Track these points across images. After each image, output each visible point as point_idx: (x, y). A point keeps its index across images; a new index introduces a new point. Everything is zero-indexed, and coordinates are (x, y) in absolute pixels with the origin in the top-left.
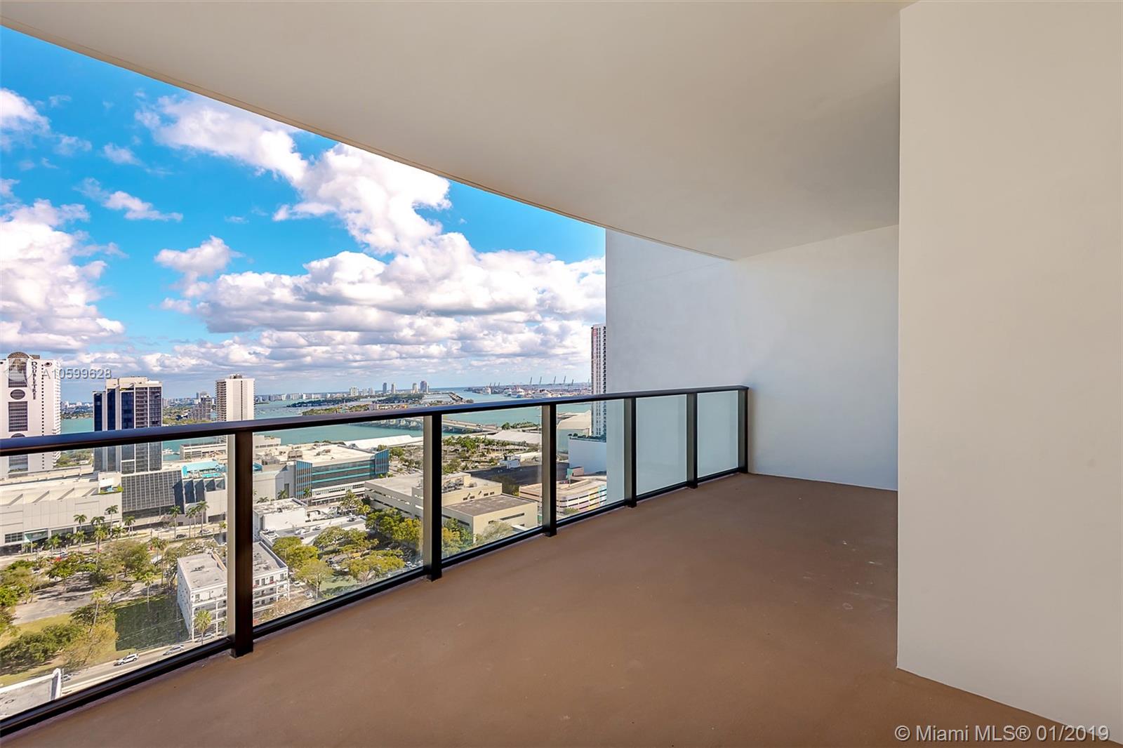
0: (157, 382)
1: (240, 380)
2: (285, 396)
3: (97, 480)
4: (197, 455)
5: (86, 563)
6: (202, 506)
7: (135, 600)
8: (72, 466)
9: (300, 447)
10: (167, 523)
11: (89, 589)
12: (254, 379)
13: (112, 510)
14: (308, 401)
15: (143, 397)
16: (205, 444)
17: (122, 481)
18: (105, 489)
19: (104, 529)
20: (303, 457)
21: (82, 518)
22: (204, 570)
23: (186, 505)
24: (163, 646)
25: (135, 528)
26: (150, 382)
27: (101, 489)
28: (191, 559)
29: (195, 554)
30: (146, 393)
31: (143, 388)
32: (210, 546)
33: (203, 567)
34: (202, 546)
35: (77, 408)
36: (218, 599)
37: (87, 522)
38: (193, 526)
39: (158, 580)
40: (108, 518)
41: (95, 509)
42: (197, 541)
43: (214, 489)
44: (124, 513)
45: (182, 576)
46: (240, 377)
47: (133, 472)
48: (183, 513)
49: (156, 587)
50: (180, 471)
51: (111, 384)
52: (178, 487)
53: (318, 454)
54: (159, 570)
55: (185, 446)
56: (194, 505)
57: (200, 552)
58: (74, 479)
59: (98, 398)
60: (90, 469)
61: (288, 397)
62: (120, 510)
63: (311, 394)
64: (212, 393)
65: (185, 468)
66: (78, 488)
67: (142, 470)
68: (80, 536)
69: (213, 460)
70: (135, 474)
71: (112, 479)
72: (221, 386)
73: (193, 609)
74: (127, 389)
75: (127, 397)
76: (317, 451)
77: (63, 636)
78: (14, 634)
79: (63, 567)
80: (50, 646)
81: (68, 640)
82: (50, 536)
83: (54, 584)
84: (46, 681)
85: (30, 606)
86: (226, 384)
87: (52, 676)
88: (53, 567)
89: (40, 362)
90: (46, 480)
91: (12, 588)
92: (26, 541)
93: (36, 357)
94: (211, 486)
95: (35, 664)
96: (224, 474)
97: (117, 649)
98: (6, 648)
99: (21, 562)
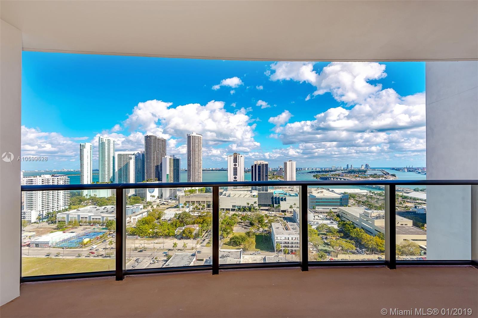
0: (267, 162)
1: (291, 162)
2: (307, 168)
3: (252, 192)
5: (249, 218)
6: (279, 206)
7: (261, 233)
9: (312, 189)
10: (270, 210)
11: (249, 226)
12: (296, 162)
13: (255, 203)
14: (315, 171)
15: (263, 167)
17: (258, 194)
18: (254, 196)
19: (253, 208)
20: (313, 193)
21: (248, 204)
22: (279, 229)
23: (275, 205)
24: (268, 251)
25: (261, 210)
26: (266, 162)
27: (253, 195)
28: (276, 224)
29: (277, 222)
31: (263, 164)
32: (281, 221)
33: (279, 228)
34: (279, 220)
35: (249, 170)
36: (283, 241)
37: (249, 205)
38: (276, 213)
39: (266, 229)
40: (254, 205)
41: (251, 202)
42: (277, 218)
43: (283, 201)
44: (258, 204)
45: (272, 229)
46: (291, 161)
47: (260, 191)
48: (274, 207)
49: (266, 231)
50: (273, 193)
51: (255, 163)
52: (272, 198)
53: (318, 193)
54: (267, 225)
56: (277, 205)
57: (278, 222)
58: (247, 191)
59: (252, 167)
60: (251, 189)
61: (308, 169)
62: (257, 203)
63: (316, 168)
64: (282, 166)
66: (248, 194)
67: (263, 191)
68: (248, 209)
69: (283, 190)
70: (261, 192)
71: (255, 193)
73: (276, 242)
74: (259, 164)
75: (259, 167)
76: (318, 191)
77: (243, 239)
78: (233, 235)
79: (244, 218)
80: (240, 241)
81: (244, 241)
82: (241, 208)
83: (242, 222)
84: (239, 251)
85: (237, 228)
86: (287, 163)
87: (240, 250)
88: (242, 217)
89: (240, 156)
90: (241, 191)
91: (233, 221)
92: (236, 208)
93: (239, 154)
94: (282, 200)
95: (237, 245)
96: (286, 196)
97: (256, 248)
98: (231, 238)
99: (235, 214)
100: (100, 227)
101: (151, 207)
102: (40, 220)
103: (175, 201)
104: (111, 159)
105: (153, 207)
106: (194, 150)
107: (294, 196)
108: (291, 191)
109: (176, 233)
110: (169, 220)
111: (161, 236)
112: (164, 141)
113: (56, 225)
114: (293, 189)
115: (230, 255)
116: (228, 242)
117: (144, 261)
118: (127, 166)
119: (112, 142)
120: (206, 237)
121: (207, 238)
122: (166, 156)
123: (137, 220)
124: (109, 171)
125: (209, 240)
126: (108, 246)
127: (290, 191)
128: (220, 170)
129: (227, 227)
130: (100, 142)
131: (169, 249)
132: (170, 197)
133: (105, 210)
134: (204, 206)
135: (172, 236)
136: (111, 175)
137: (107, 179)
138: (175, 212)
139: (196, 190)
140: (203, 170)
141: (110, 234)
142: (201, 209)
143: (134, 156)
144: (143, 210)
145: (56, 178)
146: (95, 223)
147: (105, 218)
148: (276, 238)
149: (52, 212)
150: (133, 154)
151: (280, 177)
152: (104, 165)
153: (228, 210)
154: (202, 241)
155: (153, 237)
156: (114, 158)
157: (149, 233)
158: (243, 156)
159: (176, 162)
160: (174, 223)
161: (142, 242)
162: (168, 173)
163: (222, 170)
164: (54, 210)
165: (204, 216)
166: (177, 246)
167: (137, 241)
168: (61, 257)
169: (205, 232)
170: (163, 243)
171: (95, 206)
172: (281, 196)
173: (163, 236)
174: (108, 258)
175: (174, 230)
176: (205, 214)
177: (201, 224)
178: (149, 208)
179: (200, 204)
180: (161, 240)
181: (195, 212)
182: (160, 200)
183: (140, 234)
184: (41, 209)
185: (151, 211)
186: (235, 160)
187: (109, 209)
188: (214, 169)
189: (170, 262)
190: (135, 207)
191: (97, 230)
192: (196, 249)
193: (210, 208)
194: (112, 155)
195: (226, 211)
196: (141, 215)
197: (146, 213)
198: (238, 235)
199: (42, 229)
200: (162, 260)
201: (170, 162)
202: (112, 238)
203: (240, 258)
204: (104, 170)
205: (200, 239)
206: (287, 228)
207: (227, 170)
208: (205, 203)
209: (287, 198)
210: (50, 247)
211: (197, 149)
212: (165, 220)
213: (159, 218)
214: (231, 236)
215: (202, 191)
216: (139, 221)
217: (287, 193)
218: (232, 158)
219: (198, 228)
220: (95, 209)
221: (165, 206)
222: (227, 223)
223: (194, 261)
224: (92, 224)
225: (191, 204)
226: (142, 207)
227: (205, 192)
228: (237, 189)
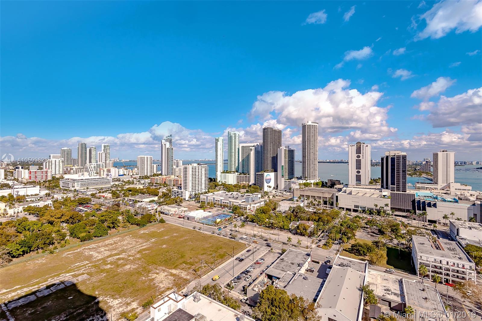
0: (405, 153)
1: (446, 153)
2: (476, 162)
3: (381, 192)
4: (423, 188)
5: (377, 224)
6: (424, 214)
7: (394, 246)
8: (374, 185)
10: (409, 217)
11: (378, 234)
12: (454, 153)
13: (387, 205)
15: (399, 160)
16: (427, 183)
17: (391, 194)
18: (384, 196)
19: (384, 212)
21: (376, 206)
22: (424, 245)
23: (417, 211)
24: (405, 272)
25: (396, 215)
26: (402, 153)
27: (383, 196)
28: (418, 238)
29: (421, 236)
31: (399, 156)
32: (428, 234)
33: (424, 244)
34: (424, 233)
35: (377, 162)
36: (431, 263)
37: (378, 208)
38: (420, 222)
39: (404, 241)
40: (385, 208)
41: (381, 203)
42: (422, 230)
43: (431, 207)
44: (391, 208)
45: (413, 244)
46: (446, 151)
47: (395, 191)
48: (416, 214)
49: (403, 244)
50: (414, 195)
51: (387, 154)
52: (414, 201)
54: (404, 237)
55: (418, 183)
56: (421, 212)
57: (423, 236)
58: (374, 190)
59: (382, 159)
60: (380, 187)
62: (389, 205)
64: (431, 159)
65: (417, 193)
66: (375, 194)
67: (399, 191)
68: (376, 213)
69: (431, 192)
70: (396, 192)
71: (386, 193)
72: (436, 156)
73: (419, 262)
74: (393, 156)
75: (393, 159)
77: (369, 249)
78: (355, 241)
79: (370, 222)
80: (365, 251)
81: (371, 251)
82: (366, 209)
83: (367, 228)
84: (363, 264)
85: (360, 233)
86: (439, 154)
87: (365, 262)
88: (367, 221)
89: (365, 145)
90: (366, 188)
91: (355, 224)
92: (360, 209)
93: (364, 143)
94: (429, 205)
95: (361, 255)
96: (436, 200)
97: (387, 264)
98: (353, 245)
99: (358, 216)
100: (228, 210)
101: (268, 197)
102: (190, 199)
103: (290, 194)
104: (237, 150)
105: (270, 198)
106: (309, 140)
107: (451, 202)
108: (444, 193)
109: (290, 227)
110: (284, 212)
111: (276, 227)
112: (280, 132)
113: (200, 204)
114: (449, 192)
115: (352, 266)
116: (349, 249)
117: (261, 249)
118: (248, 157)
119: (237, 135)
120: (322, 237)
121: (324, 238)
122: (281, 148)
123: (255, 208)
124: (235, 162)
125: (326, 241)
126: (233, 229)
128: (339, 162)
129: (347, 231)
130: (229, 136)
131: (284, 243)
132: (285, 188)
133: (232, 196)
134: (319, 202)
135: (287, 229)
136: (237, 165)
137: (233, 168)
138: (290, 205)
139: (311, 183)
140: (318, 162)
141: (235, 218)
142: (316, 205)
143: (254, 148)
144: (261, 199)
145: (200, 166)
146: (225, 206)
147: (232, 203)
148: (419, 258)
149: (197, 193)
150: (253, 145)
151: (427, 173)
152: (231, 156)
153: (349, 210)
154: (318, 241)
155: (269, 227)
156: (239, 149)
157: (266, 223)
158: (369, 145)
159: (291, 153)
160: (289, 217)
161: (260, 230)
162: (283, 164)
163: (341, 163)
164: (199, 191)
165: (320, 213)
166: (291, 241)
167: (255, 229)
168: (202, 231)
169: (321, 231)
170: (278, 235)
171: (225, 191)
172: (428, 200)
173: (278, 227)
174: (233, 239)
175: (289, 224)
176: (321, 211)
177: (317, 222)
178: (266, 198)
179: (315, 200)
180: (276, 231)
181: (310, 208)
182: (276, 191)
183: (258, 222)
184: (191, 191)
185: (268, 201)
186: (359, 151)
187: (234, 195)
188: (331, 161)
189: (284, 257)
190: (255, 196)
191: (225, 212)
192: (311, 249)
193: (327, 205)
194: (237, 147)
195: (346, 210)
196: (259, 204)
197: (263, 203)
198: (361, 243)
199: (191, 206)
200: (277, 252)
201: (285, 153)
202: (236, 222)
203: (365, 272)
204: (231, 161)
205: (315, 238)
206: (439, 247)
207: (348, 163)
208: (321, 199)
209: (438, 204)
210: (195, 221)
211: (312, 139)
212: (280, 211)
213: (275, 209)
214: (352, 242)
215: (317, 185)
216: (257, 210)
217: (438, 197)
218: (355, 148)
219: (313, 226)
220: (225, 194)
221: (281, 198)
222: (348, 226)
223: (308, 262)
224: (222, 207)
225: (306, 199)
226: (260, 196)
227: (321, 187)
228: (360, 185)
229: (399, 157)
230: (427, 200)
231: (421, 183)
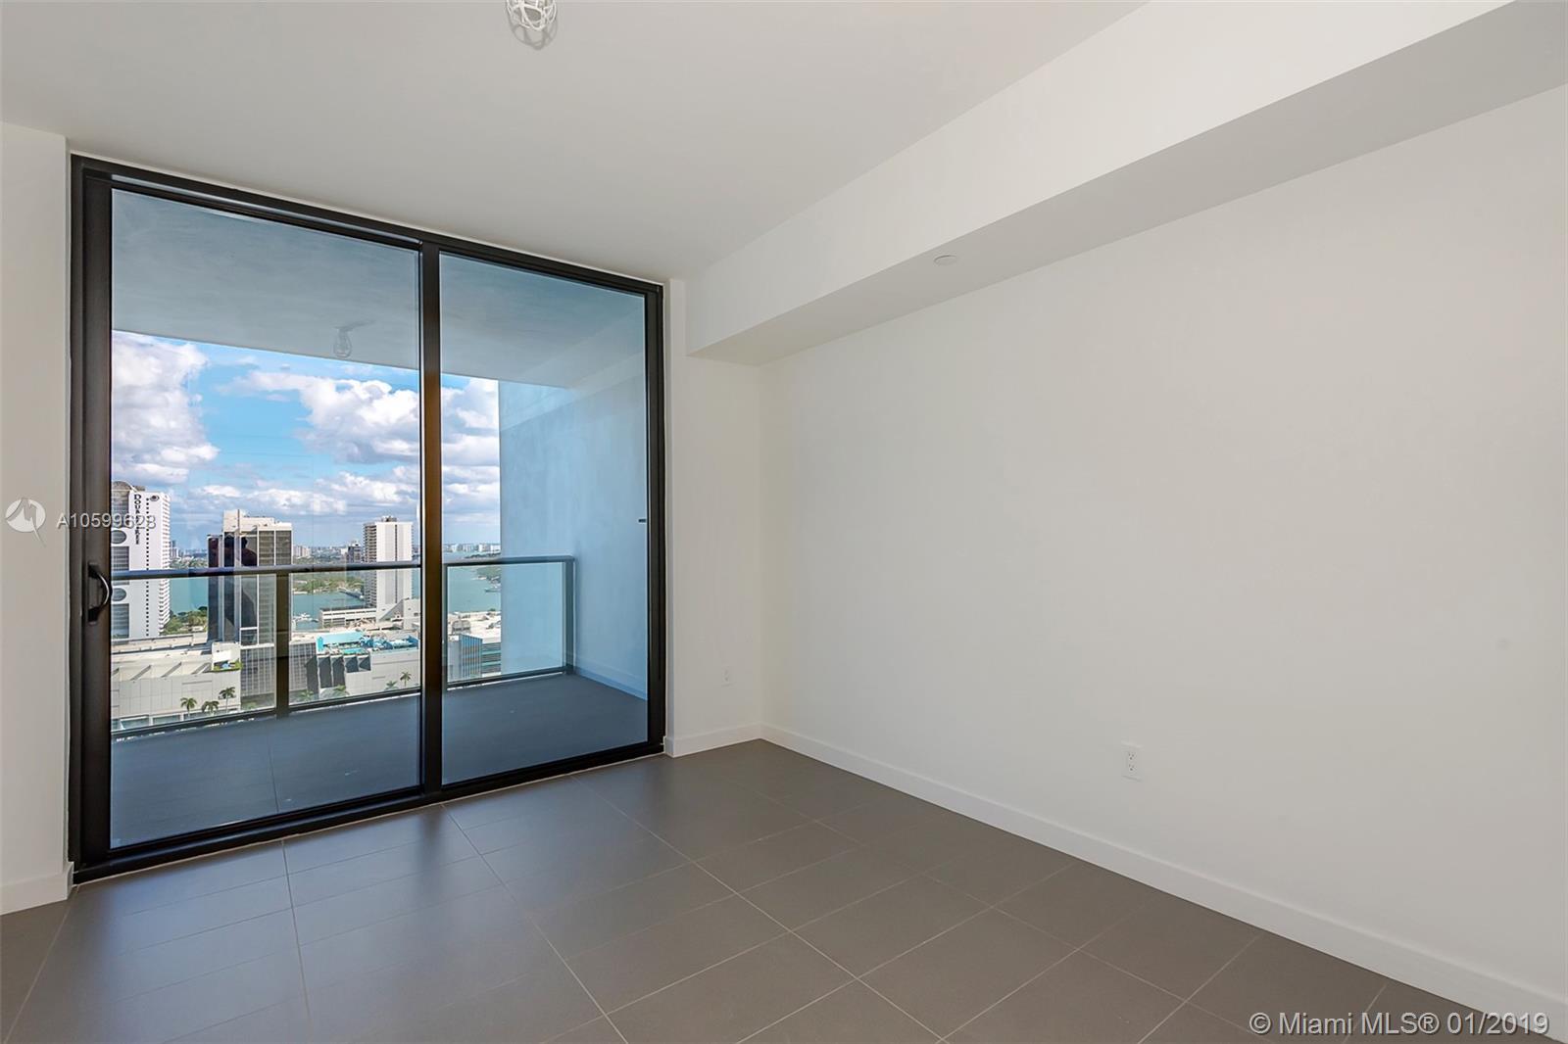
0: (287, 525)
1: (394, 523)
2: (456, 546)
3: (210, 652)
4: (339, 623)
6: (340, 692)
8: (183, 633)
9: (469, 616)
13: (227, 693)
14: (485, 553)
15: (268, 545)
17: (242, 655)
18: (219, 664)
20: (472, 629)
21: (190, 703)
23: (321, 690)
26: (278, 524)
27: (215, 664)
30: (273, 538)
31: (268, 532)
35: (194, 556)
37: (196, 709)
40: (222, 704)
41: (206, 694)
43: (358, 671)
44: (242, 696)
46: (395, 520)
47: (255, 643)
50: (314, 644)
51: (227, 526)
52: (311, 665)
53: (491, 627)
55: (325, 610)
56: (332, 690)
58: (182, 651)
59: (213, 544)
60: (203, 638)
61: (460, 548)
62: (238, 693)
63: (489, 545)
64: (359, 541)
65: (321, 639)
66: (187, 663)
67: (267, 641)
69: (357, 630)
70: (258, 646)
71: (228, 652)
72: (371, 530)
74: (248, 533)
75: (249, 543)
76: (489, 622)
86: (377, 528)
89: (145, 495)
90: (150, 650)
93: (139, 488)
94: (354, 666)
96: (370, 650)
107: (402, 647)
108: (390, 629)
114: (399, 623)
127: (385, 631)
158: (162, 495)
172: (348, 653)
209: (376, 658)
217: (375, 639)
228: (126, 643)
229: (267, 536)
230: (346, 654)
231: (333, 610)
